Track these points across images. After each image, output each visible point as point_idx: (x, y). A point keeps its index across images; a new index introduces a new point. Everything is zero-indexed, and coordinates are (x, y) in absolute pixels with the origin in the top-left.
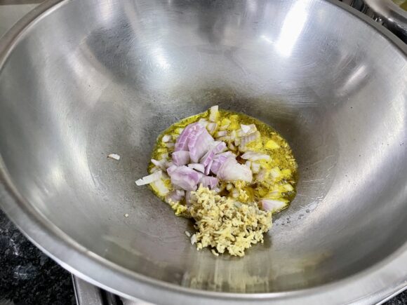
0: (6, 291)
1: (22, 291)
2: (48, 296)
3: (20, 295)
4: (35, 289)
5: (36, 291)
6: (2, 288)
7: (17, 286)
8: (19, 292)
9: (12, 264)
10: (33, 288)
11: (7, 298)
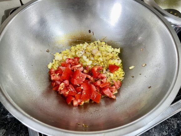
0: (2, 126)
1: (9, 126)
2: (19, 127)
3: (8, 127)
4: (14, 125)
5: (14, 126)
6: (1, 124)
7: (7, 124)
8: (8, 126)
9: (4, 115)
10: (13, 124)
11: (3, 129)
